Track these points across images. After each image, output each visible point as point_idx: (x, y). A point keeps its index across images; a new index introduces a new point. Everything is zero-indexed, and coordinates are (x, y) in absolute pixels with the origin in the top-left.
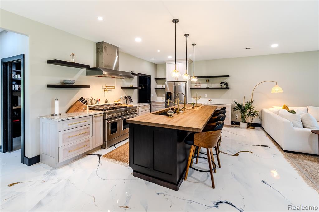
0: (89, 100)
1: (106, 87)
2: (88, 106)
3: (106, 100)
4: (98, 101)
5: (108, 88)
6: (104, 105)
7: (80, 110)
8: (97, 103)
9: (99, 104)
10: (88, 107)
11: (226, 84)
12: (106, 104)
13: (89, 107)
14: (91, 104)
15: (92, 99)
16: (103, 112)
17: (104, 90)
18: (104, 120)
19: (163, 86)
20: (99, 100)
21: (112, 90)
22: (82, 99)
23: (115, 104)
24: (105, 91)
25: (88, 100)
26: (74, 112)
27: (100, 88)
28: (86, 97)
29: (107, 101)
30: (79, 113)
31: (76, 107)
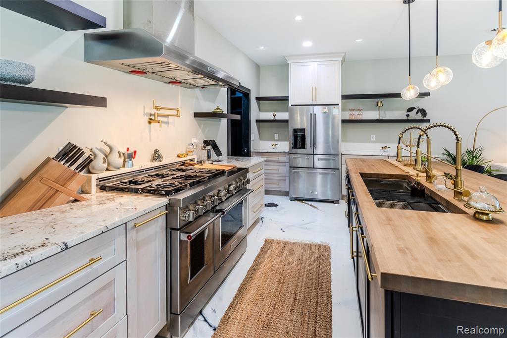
0: (97, 152)
1: (154, 111)
2: (94, 177)
3: (156, 151)
4: (131, 156)
5: (161, 112)
6: (150, 169)
7: (61, 197)
8: (129, 163)
9: (136, 168)
10: (94, 183)
11: (423, 112)
12: (156, 164)
13: (101, 180)
14: (107, 170)
15: (108, 150)
16: (164, 201)
17: (147, 119)
18: (170, 230)
19: (274, 116)
20: (135, 152)
21: (171, 119)
22: (70, 154)
23: (177, 163)
24: (152, 124)
25: (95, 156)
26: (31, 209)
27: (138, 112)
28: (87, 143)
29: (157, 156)
30: (58, 215)
31: (44, 189)
